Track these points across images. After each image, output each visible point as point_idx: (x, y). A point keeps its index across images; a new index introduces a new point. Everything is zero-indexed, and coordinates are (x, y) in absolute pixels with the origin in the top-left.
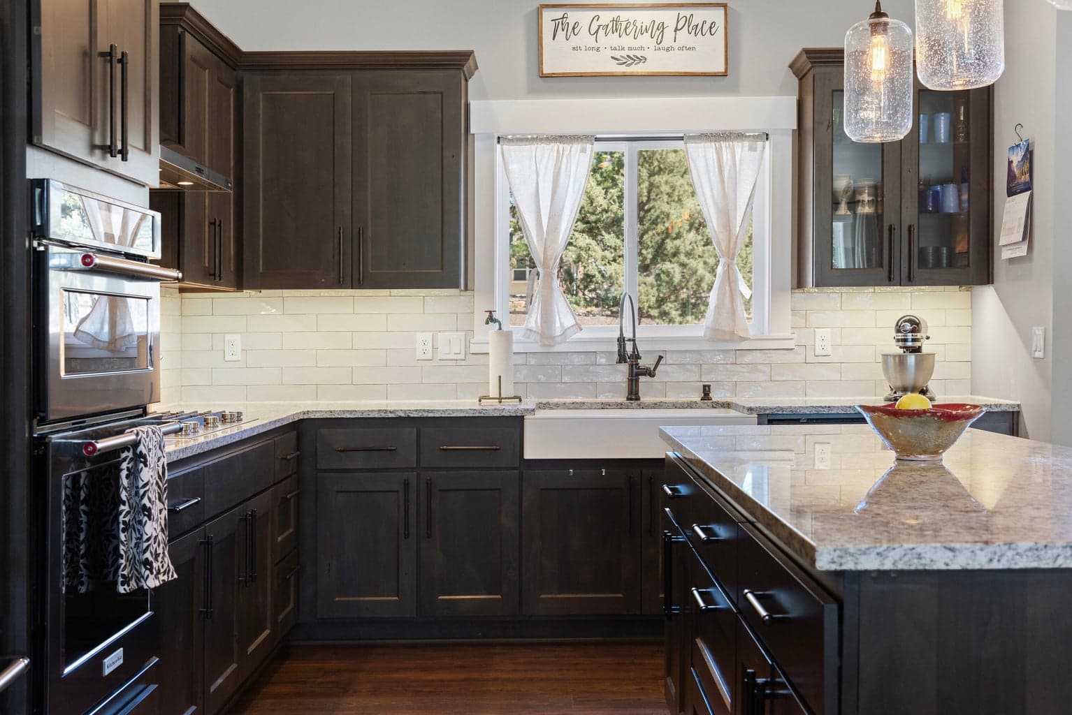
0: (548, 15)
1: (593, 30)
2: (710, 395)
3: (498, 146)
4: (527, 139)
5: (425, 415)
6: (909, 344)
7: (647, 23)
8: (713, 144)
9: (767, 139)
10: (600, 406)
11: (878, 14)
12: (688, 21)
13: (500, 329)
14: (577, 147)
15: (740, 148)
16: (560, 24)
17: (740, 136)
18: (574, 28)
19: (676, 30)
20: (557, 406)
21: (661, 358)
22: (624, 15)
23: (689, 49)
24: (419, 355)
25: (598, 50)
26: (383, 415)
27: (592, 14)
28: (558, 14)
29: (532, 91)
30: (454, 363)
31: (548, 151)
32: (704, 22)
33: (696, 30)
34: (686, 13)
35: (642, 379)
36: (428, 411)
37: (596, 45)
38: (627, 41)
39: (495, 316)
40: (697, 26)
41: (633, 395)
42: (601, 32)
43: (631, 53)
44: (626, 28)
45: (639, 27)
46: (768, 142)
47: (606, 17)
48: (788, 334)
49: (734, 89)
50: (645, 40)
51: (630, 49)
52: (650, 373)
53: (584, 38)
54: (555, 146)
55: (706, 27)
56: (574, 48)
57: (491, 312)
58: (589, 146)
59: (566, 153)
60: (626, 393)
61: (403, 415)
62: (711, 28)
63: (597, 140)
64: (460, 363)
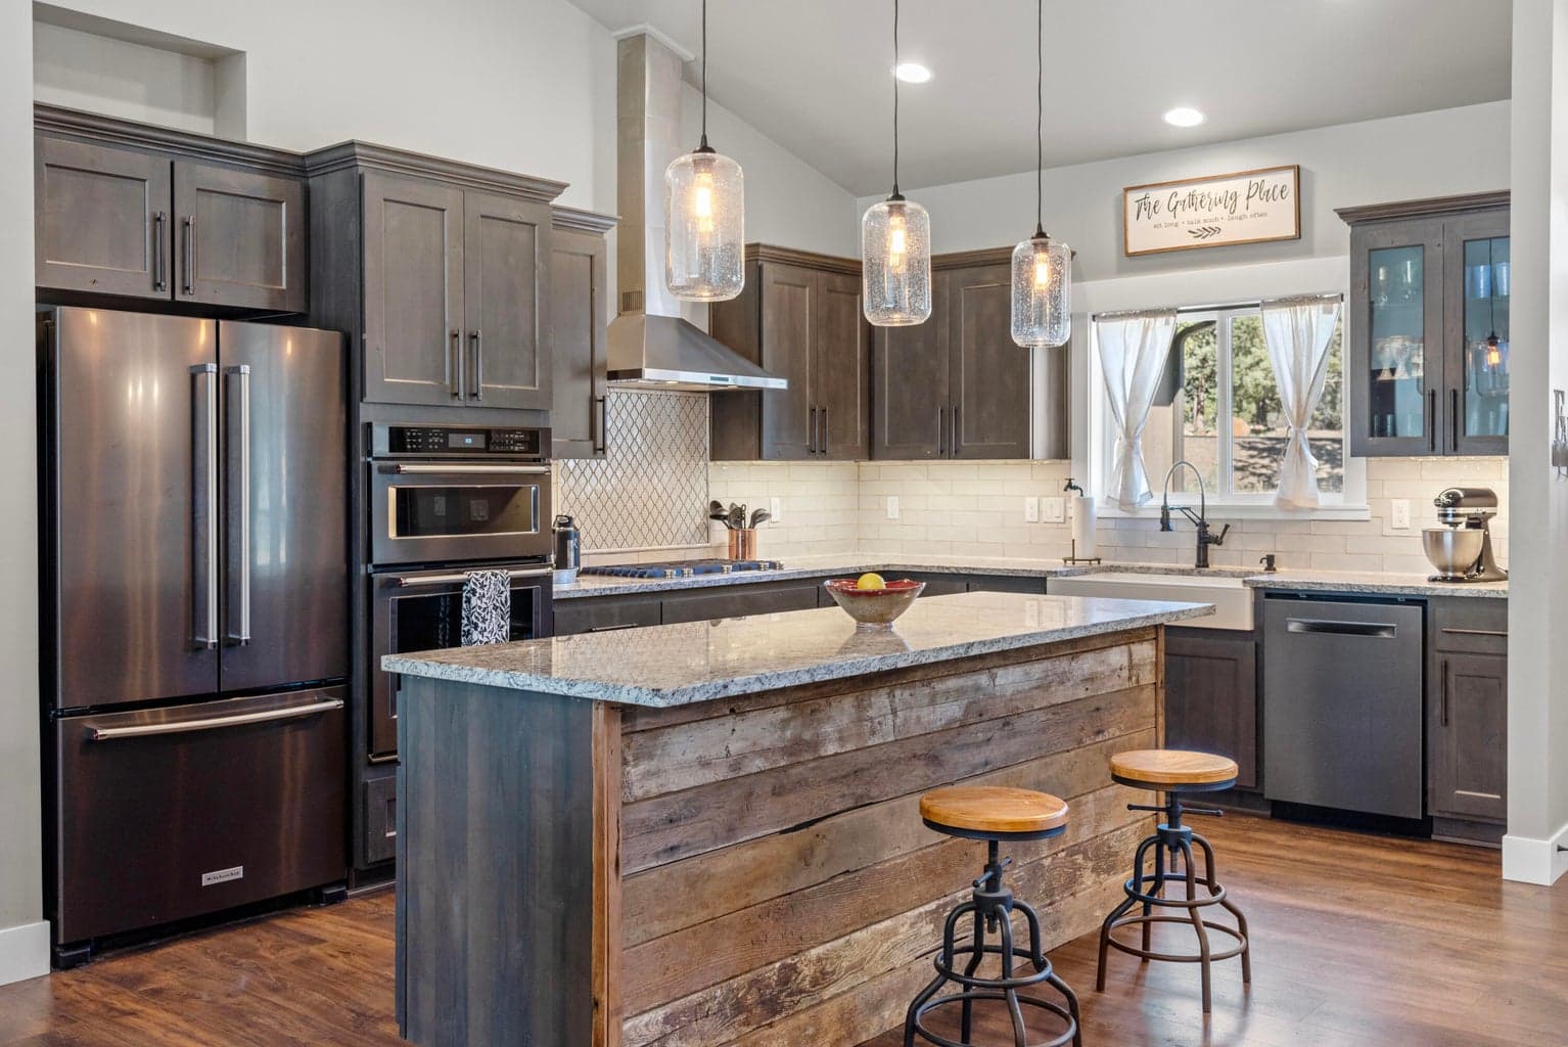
0: (1133, 197)
1: (1172, 207)
2: (1274, 566)
3: (1094, 324)
4: (1118, 316)
5: (972, 572)
6: (1450, 519)
7: (1222, 194)
8: (1288, 309)
9: (1342, 300)
10: (1164, 572)
11: (1041, 234)
12: (1259, 187)
13: (1082, 495)
14: (1161, 320)
15: (1315, 310)
16: (1143, 204)
17: (1313, 299)
18: (1155, 207)
19: (1248, 198)
20: (1126, 570)
21: (1227, 527)
22: (1200, 189)
23: (1261, 215)
24: (1028, 518)
25: (1176, 225)
26: (941, 571)
27: (1168, 192)
28: (1140, 195)
29: (1121, 271)
30: (1055, 526)
31: (1136, 325)
32: (1275, 187)
33: (1268, 195)
34: (1258, 179)
35: (1211, 546)
36: (974, 569)
37: (1175, 221)
38: (1203, 214)
39: (1074, 483)
40: (1268, 192)
41: (1203, 562)
42: (1179, 207)
43: (1206, 226)
44: (1201, 201)
45: (1213, 197)
46: (1343, 304)
47: (1183, 192)
48: (1363, 504)
49: (1309, 252)
50: (1220, 211)
51: (1205, 221)
52: (1218, 541)
53: (1164, 215)
54: (1142, 320)
55: (1278, 191)
56: (1155, 226)
57: (1070, 480)
58: (1172, 319)
59: (1152, 326)
60: (1195, 561)
61: (955, 572)
62: (1282, 192)
63: (1179, 312)
64: (1060, 525)
